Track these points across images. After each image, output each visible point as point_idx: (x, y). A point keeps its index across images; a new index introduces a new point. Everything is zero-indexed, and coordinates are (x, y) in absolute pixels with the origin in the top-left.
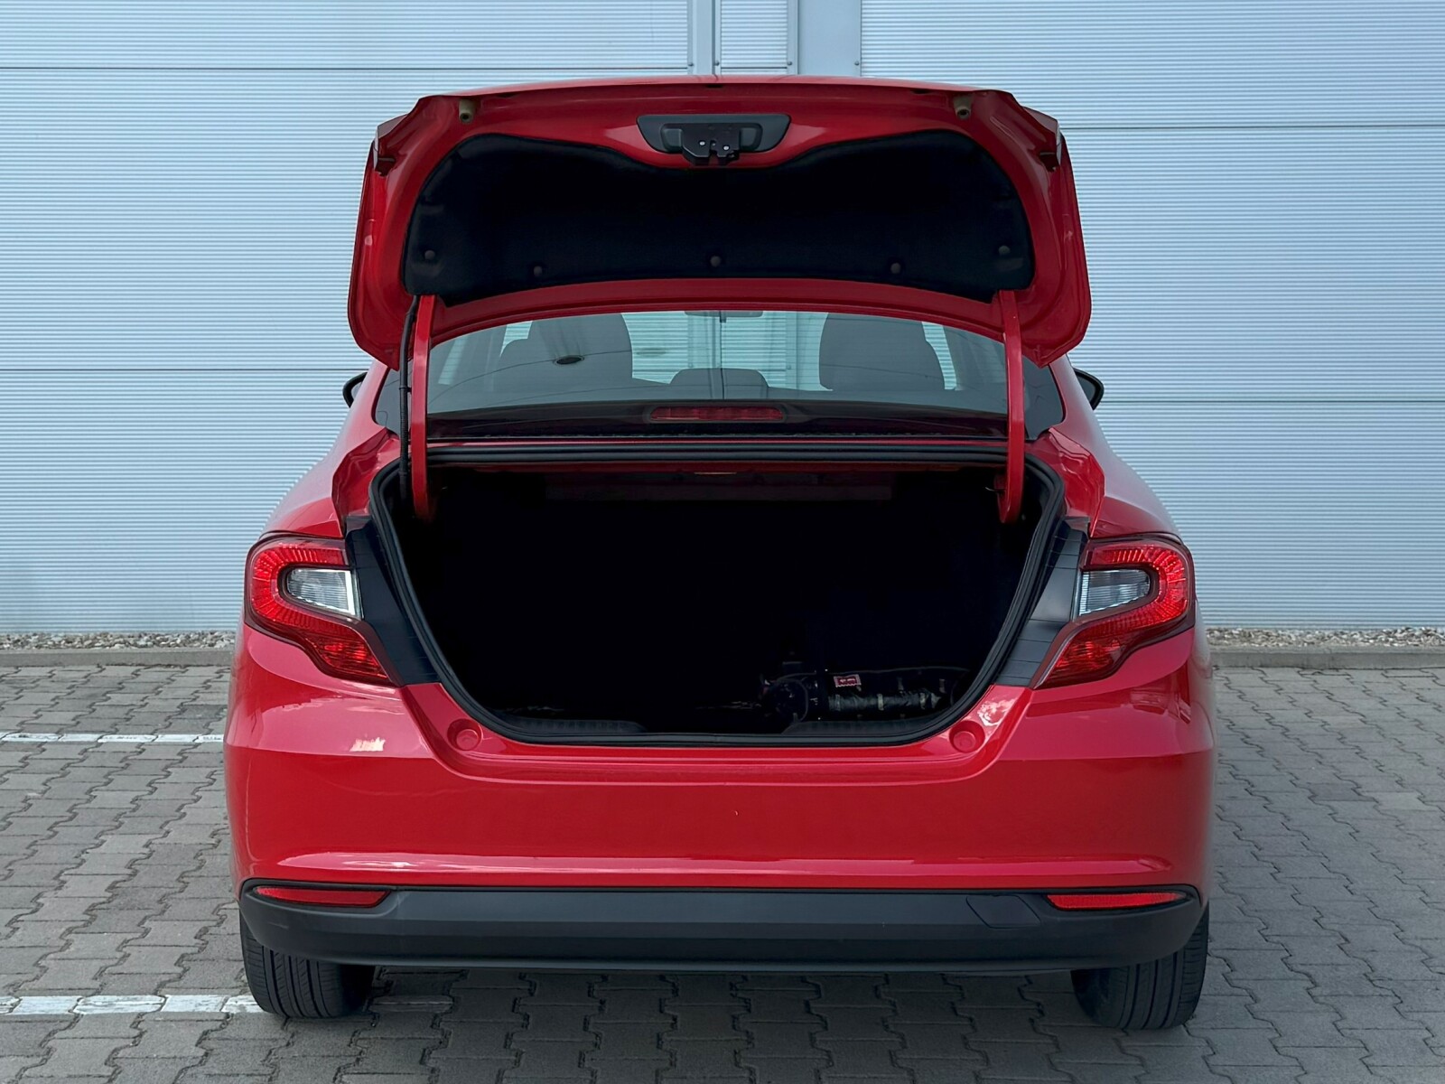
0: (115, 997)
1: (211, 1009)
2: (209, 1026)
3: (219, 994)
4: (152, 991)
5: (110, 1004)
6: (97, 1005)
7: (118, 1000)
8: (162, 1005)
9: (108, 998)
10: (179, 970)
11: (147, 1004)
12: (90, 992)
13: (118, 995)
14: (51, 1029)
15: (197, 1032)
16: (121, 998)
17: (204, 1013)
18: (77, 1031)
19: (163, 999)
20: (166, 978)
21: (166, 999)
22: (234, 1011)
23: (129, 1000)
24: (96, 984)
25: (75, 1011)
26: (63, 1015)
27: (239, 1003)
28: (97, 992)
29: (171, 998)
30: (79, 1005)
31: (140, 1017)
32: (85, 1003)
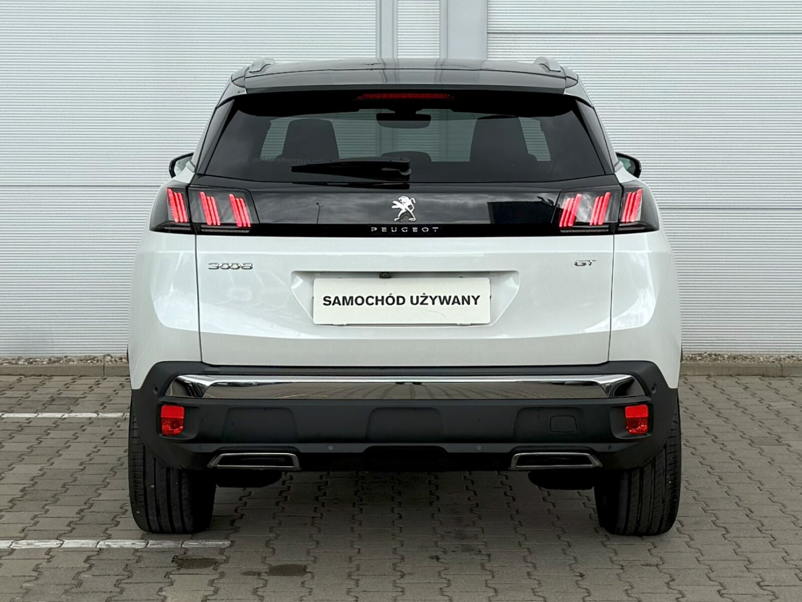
0: (33, 541)
1: (91, 546)
2: (91, 553)
3: (94, 539)
4: (55, 538)
5: (32, 544)
6: (23, 544)
7: (35, 542)
8: (62, 544)
9: (30, 541)
10: (69, 528)
11: (53, 544)
12: (19, 539)
13: (35, 540)
15: (84, 556)
16: (37, 541)
17: (83, 548)
18: (14, 556)
19: (62, 542)
20: (63, 532)
21: (64, 541)
22: (104, 547)
23: (42, 542)
24: (22, 535)
25: (11, 547)
26: (5, 549)
27: (106, 543)
28: (23, 539)
29: (66, 541)
30: (13, 544)
31: (50, 550)
32: (17, 544)
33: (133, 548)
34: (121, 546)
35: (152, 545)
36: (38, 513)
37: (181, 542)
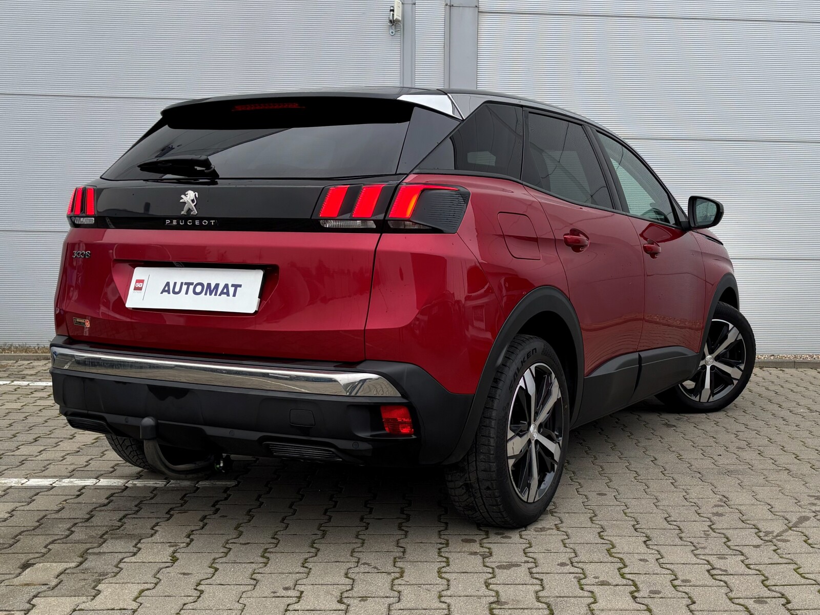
0: (75, 480)
1: (120, 484)
2: (117, 491)
3: (126, 479)
4: (95, 477)
5: (72, 482)
6: (66, 482)
8: (97, 482)
9: (72, 480)
10: (112, 469)
11: (90, 482)
12: (64, 477)
13: (77, 478)
14: (38, 491)
15: (109, 493)
16: (78, 480)
17: (113, 486)
18: (51, 492)
20: (102, 472)
21: (100, 480)
22: (130, 486)
24: (69, 474)
25: (54, 485)
26: (46, 486)
27: (134, 482)
28: (69, 478)
29: (102, 480)
30: (57, 483)
31: (84, 487)
32: (59, 482)
33: (153, 487)
34: (145, 485)
35: (170, 484)
36: (93, 457)
37: (196, 482)
